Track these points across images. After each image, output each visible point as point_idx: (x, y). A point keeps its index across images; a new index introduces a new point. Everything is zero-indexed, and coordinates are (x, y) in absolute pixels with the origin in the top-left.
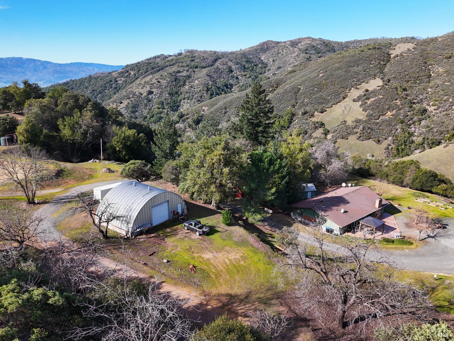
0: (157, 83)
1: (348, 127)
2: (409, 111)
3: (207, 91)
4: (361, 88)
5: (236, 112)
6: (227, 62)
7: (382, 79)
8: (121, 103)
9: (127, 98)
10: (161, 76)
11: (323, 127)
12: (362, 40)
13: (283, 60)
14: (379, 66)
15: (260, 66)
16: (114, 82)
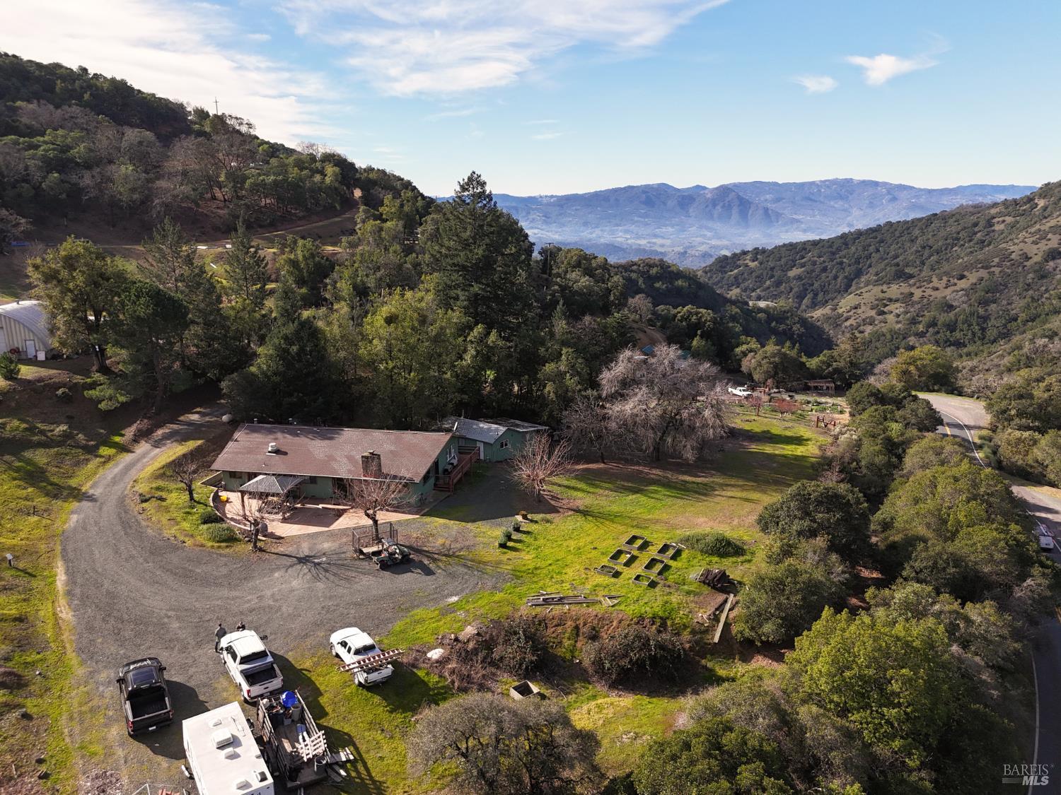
16: (981, 228)
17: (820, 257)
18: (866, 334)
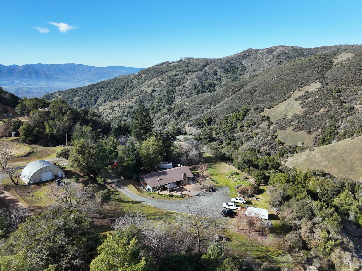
0: (159, 84)
1: (287, 121)
2: (339, 109)
3: (195, 90)
4: (303, 90)
5: (208, 107)
6: (214, 67)
7: (321, 83)
8: (132, 98)
9: (137, 95)
10: (163, 78)
11: (268, 120)
12: (328, 47)
13: (259, 64)
14: (321, 72)
15: (240, 69)
16: (130, 83)
17: (83, 93)
18: (111, 117)
